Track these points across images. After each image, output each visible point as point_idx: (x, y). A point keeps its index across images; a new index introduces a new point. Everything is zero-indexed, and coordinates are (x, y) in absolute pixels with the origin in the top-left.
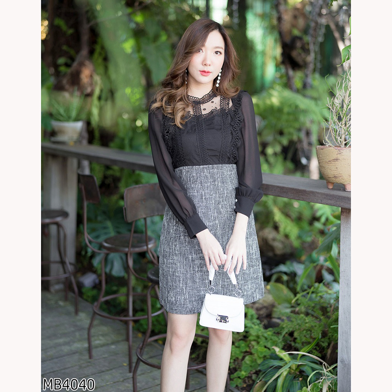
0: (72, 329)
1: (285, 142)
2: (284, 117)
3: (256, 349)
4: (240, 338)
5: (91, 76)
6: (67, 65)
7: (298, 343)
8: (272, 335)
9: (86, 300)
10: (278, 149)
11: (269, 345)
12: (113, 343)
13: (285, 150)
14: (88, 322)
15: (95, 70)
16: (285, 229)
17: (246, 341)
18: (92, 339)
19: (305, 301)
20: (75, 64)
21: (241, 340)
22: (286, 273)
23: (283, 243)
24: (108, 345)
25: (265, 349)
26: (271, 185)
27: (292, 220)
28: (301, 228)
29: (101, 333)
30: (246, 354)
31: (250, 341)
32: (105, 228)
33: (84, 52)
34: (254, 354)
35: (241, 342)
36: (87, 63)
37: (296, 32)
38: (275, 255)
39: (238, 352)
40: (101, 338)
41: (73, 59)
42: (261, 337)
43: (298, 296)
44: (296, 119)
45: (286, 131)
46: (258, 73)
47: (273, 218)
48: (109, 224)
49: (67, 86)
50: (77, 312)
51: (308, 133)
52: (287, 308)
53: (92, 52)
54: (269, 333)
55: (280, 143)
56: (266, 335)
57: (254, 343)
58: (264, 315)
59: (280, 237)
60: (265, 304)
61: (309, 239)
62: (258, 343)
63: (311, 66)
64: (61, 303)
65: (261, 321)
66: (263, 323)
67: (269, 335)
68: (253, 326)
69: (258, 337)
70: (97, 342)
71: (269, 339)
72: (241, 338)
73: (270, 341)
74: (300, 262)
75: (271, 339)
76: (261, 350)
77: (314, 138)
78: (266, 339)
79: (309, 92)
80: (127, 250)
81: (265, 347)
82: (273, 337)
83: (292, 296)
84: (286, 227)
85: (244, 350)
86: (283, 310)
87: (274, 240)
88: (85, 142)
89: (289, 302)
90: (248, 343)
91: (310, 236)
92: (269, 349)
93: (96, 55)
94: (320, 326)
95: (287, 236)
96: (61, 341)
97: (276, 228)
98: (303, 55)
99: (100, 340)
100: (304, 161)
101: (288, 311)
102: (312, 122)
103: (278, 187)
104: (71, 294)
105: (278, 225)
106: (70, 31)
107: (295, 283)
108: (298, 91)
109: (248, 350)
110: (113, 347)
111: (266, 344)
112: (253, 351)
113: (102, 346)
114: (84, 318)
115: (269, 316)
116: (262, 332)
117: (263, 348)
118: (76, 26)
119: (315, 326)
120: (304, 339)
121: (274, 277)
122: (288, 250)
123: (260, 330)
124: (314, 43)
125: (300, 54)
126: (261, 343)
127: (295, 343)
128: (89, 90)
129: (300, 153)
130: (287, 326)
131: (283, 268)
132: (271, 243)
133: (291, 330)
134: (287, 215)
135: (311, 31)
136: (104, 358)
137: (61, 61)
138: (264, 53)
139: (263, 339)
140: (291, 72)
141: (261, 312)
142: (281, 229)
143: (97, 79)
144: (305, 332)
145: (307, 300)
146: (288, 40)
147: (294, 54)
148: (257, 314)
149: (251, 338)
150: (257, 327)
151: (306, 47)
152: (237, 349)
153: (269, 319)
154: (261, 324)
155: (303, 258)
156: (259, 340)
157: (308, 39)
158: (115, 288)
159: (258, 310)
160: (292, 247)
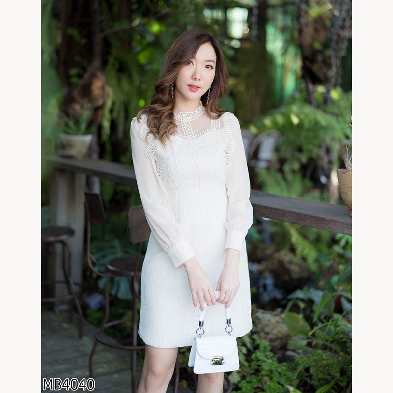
0: (75, 355)
1: (304, 159)
2: (304, 134)
3: (269, 385)
4: (251, 372)
5: (103, 88)
6: (79, 76)
7: (315, 380)
8: (286, 370)
9: (92, 323)
10: (296, 166)
11: (283, 381)
12: (116, 372)
13: (304, 168)
14: (91, 347)
15: (107, 82)
16: (302, 252)
17: (258, 376)
18: (94, 367)
19: (322, 334)
20: (87, 76)
21: (253, 374)
22: (302, 300)
23: (300, 266)
24: (111, 373)
25: (279, 386)
26: (287, 211)
27: (310, 242)
28: (320, 251)
29: (104, 360)
30: (258, 390)
31: (263, 376)
32: (113, 247)
33: (97, 63)
34: (266, 391)
35: (253, 376)
36: (99, 74)
37: (317, 46)
38: (292, 279)
39: (249, 388)
40: (104, 365)
41: (85, 70)
42: (274, 372)
43: (316, 328)
44: (316, 136)
45: (305, 148)
46: (278, 86)
47: (290, 240)
48: (116, 243)
49: (78, 98)
50: (80, 336)
51: (328, 151)
52: (303, 339)
53: (104, 63)
54: (283, 367)
55: (298, 160)
56: (279, 370)
57: (266, 379)
58: (278, 347)
59: (296, 260)
60: (280, 335)
61: (327, 264)
62: (271, 378)
63: (333, 81)
64: (65, 325)
65: (275, 354)
66: (277, 356)
67: (282, 370)
68: (266, 359)
69: (271, 371)
70: (100, 370)
71: (283, 374)
72: (253, 371)
73: (285, 377)
74: (318, 288)
75: (285, 375)
76: (274, 387)
77: (335, 156)
78: (280, 374)
79: (330, 108)
80: (132, 273)
81: (279, 383)
82: (287, 373)
83: (309, 328)
84: (303, 249)
85: (256, 386)
86: (299, 342)
87: (290, 262)
88: (95, 156)
89: (306, 333)
90: (260, 378)
91: (329, 260)
92: (283, 385)
93: (109, 66)
94: (338, 364)
95: (304, 259)
96: (62, 367)
97: (293, 250)
98: (324, 69)
99: (103, 368)
100: (323, 180)
101: (305, 342)
102: (333, 139)
103: (295, 213)
104: (75, 316)
105: (294, 246)
106: (83, 42)
107: (312, 311)
108: (318, 107)
109: (260, 385)
110: (116, 376)
111: (280, 380)
112: (265, 387)
113: (105, 374)
114: (87, 343)
115: (284, 348)
116: (275, 367)
117: (276, 384)
118: (89, 36)
119: (334, 363)
120: (321, 376)
121: (290, 304)
122: (305, 274)
123: (273, 365)
124: (336, 58)
125: (321, 68)
126: (274, 378)
127: (311, 379)
128: (100, 102)
129: (320, 172)
130: (302, 362)
131: (299, 294)
132: (287, 266)
133: (307, 366)
134: (304, 236)
135: (333, 45)
136: (106, 388)
137: (74, 71)
138: (284, 66)
139: (277, 374)
140: (311, 87)
141: (275, 344)
142: (299, 251)
143: (109, 90)
144: (322, 369)
145: (325, 333)
146: (308, 53)
147: (315, 68)
148: (270, 345)
149: (263, 373)
150: (270, 361)
151: (328, 61)
152: (249, 384)
153: (283, 352)
154: (274, 357)
155: (322, 283)
156: (272, 375)
157: (329, 52)
158: (121, 311)
159: (271, 341)
160: (309, 270)
